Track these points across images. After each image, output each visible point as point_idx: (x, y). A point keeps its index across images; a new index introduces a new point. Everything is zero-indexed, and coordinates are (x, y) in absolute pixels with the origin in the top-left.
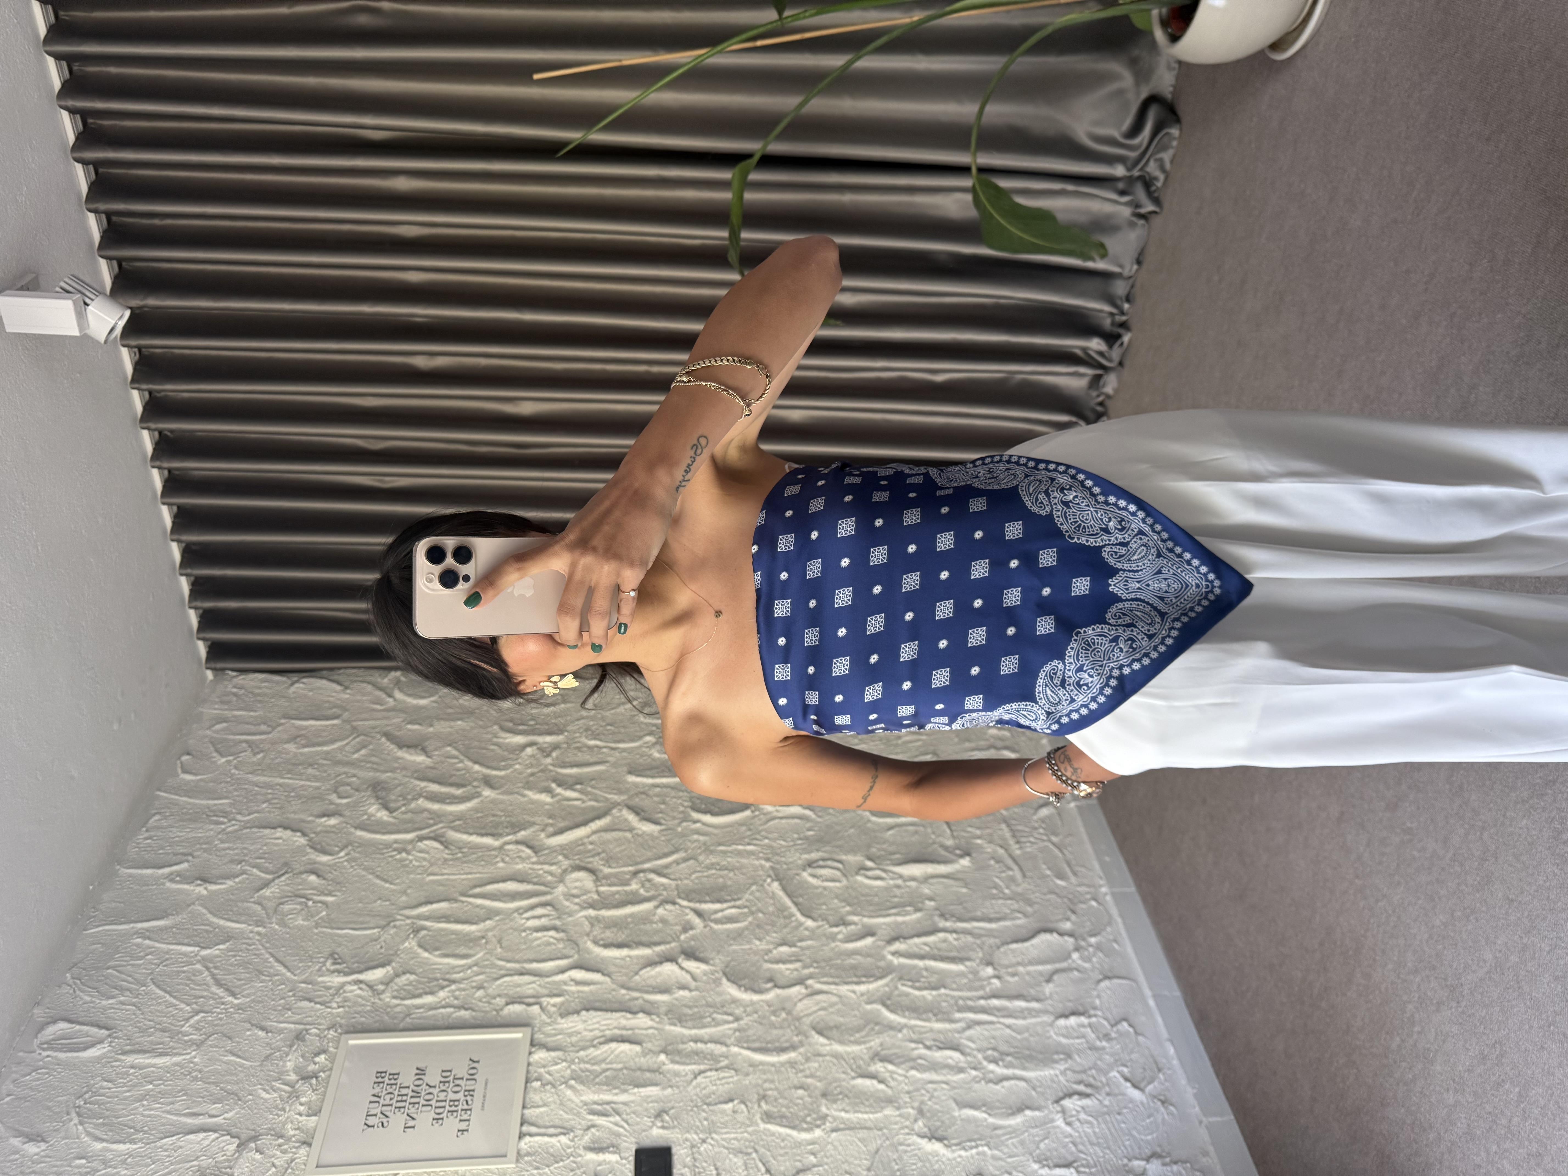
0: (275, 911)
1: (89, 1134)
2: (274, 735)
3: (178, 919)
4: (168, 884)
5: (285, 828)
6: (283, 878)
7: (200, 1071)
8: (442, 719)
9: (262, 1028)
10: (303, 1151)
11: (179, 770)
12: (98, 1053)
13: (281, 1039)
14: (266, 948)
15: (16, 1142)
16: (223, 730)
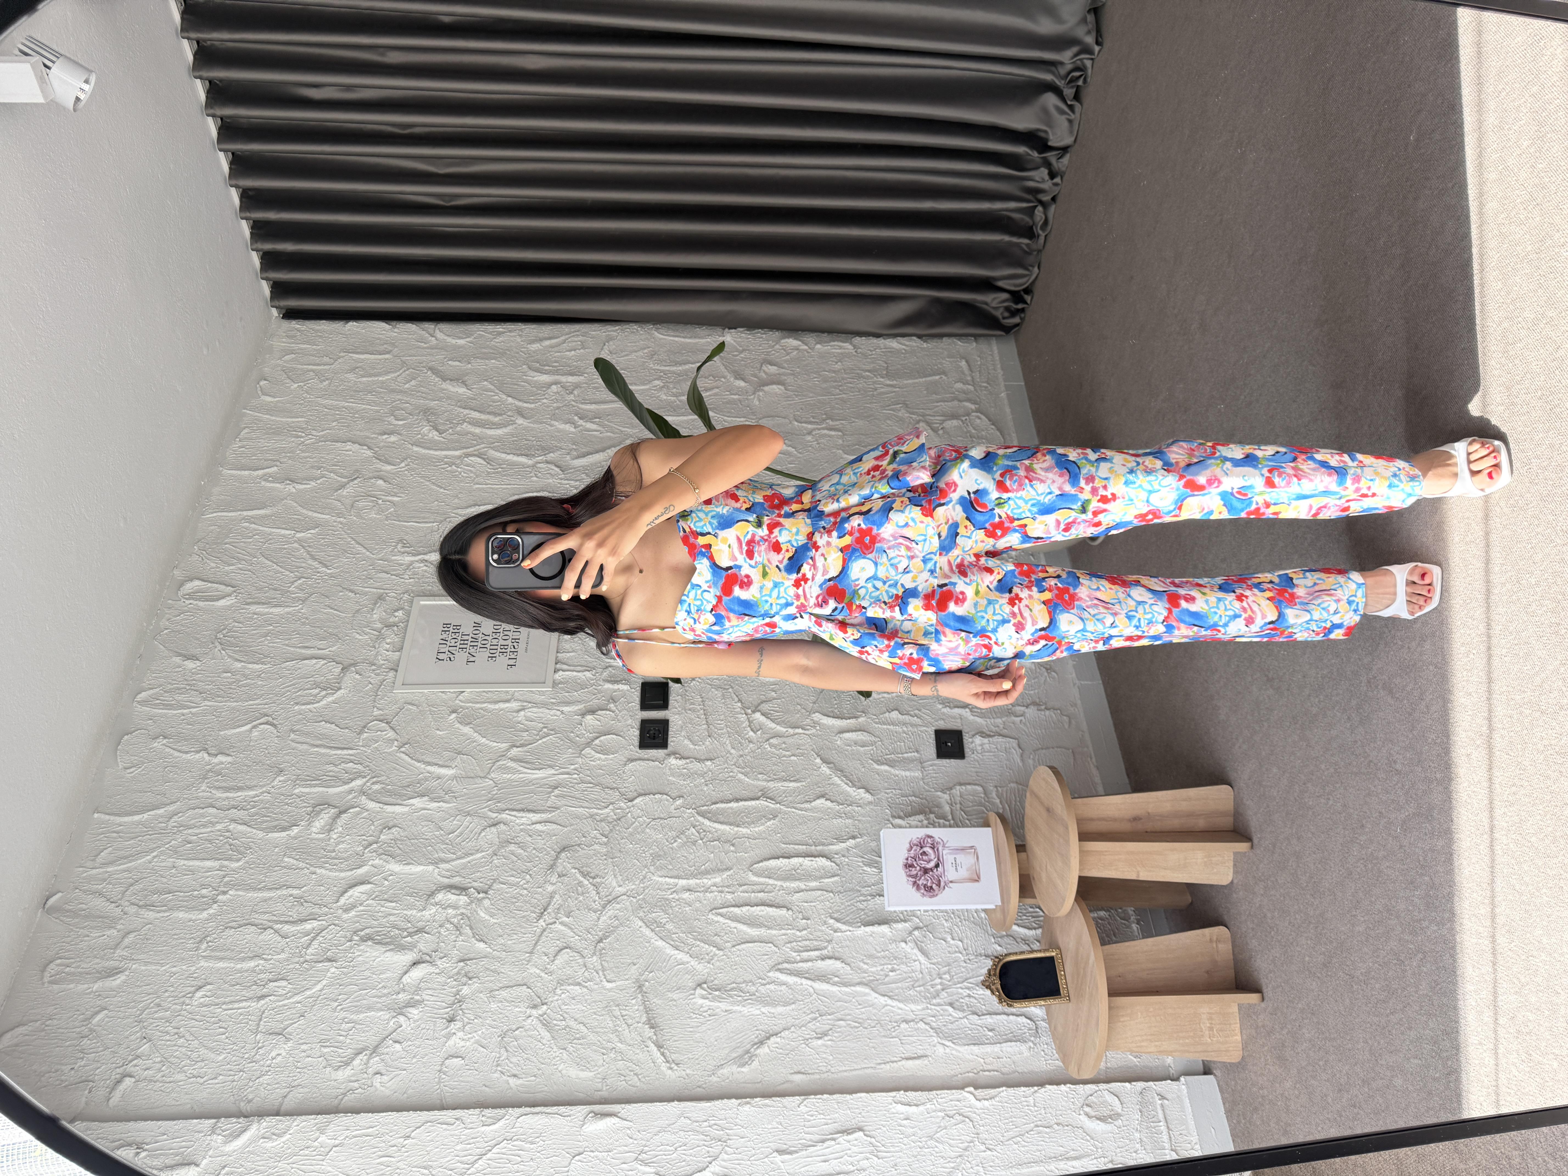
0: (352, 506)
1: (230, 657)
2: (336, 366)
3: (275, 510)
4: (263, 483)
5: (354, 443)
6: (356, 482)
7: (306, 618)
8: (478, 358)
9: (352, 591)
10: (391, 674)
11: (259, 392)
12: (228, 603)
13: (367, 599)
14: (348, 534)
15: (178, 660)
16: (292, 360)
